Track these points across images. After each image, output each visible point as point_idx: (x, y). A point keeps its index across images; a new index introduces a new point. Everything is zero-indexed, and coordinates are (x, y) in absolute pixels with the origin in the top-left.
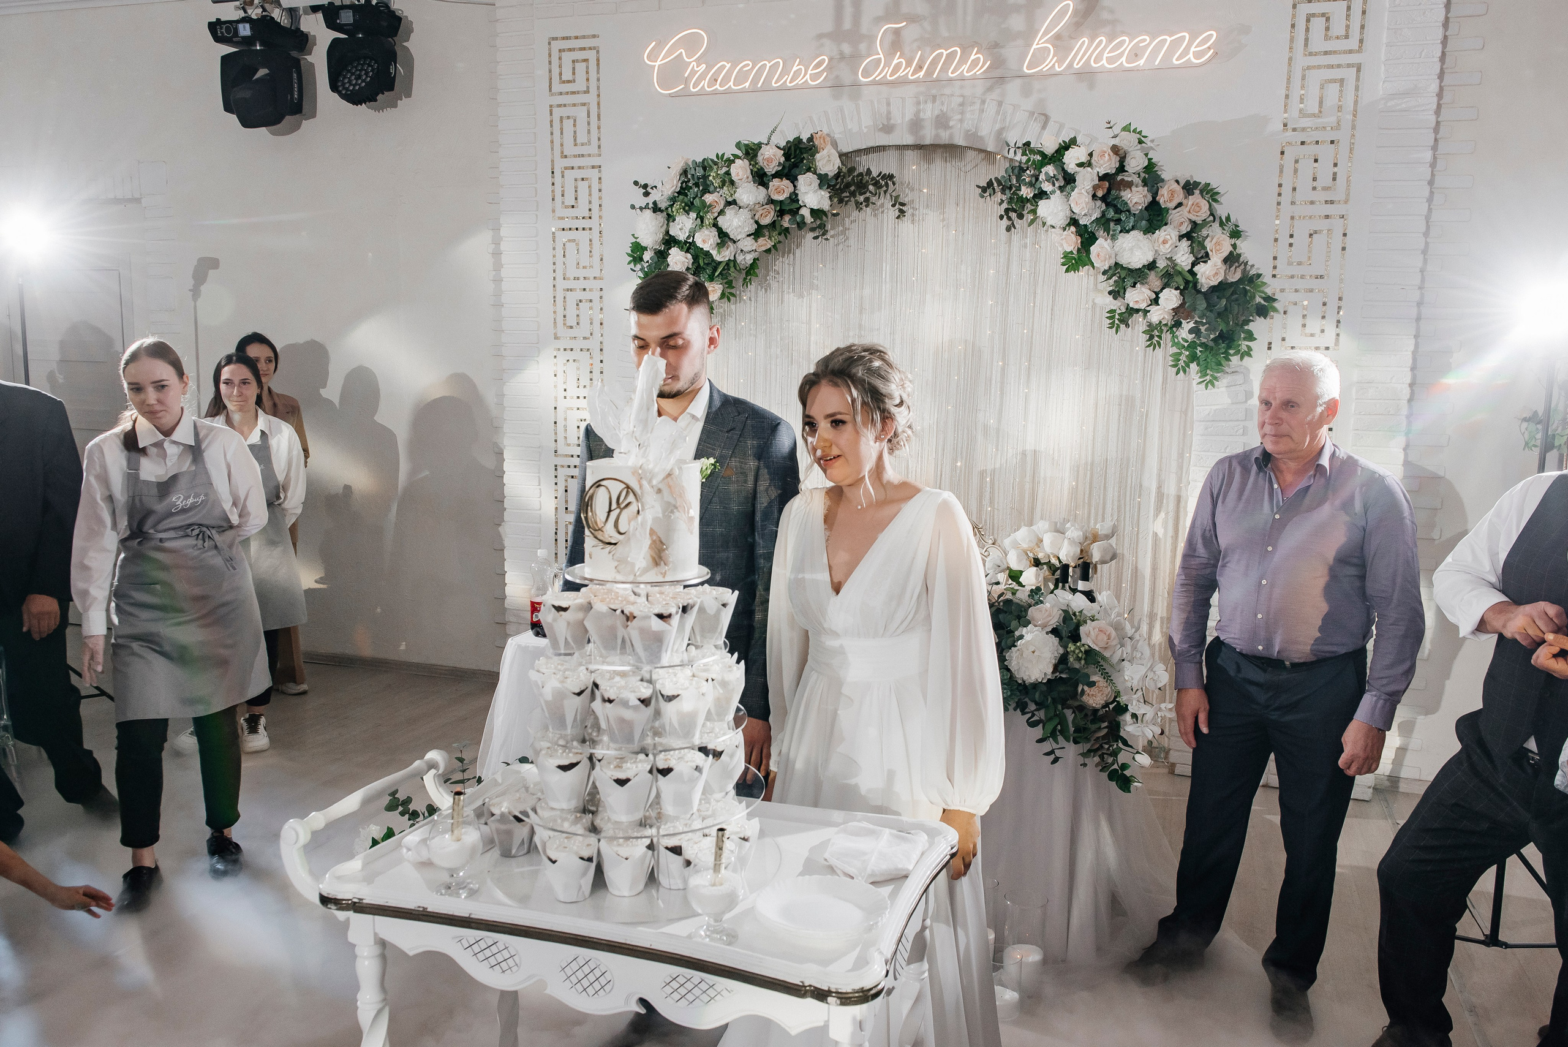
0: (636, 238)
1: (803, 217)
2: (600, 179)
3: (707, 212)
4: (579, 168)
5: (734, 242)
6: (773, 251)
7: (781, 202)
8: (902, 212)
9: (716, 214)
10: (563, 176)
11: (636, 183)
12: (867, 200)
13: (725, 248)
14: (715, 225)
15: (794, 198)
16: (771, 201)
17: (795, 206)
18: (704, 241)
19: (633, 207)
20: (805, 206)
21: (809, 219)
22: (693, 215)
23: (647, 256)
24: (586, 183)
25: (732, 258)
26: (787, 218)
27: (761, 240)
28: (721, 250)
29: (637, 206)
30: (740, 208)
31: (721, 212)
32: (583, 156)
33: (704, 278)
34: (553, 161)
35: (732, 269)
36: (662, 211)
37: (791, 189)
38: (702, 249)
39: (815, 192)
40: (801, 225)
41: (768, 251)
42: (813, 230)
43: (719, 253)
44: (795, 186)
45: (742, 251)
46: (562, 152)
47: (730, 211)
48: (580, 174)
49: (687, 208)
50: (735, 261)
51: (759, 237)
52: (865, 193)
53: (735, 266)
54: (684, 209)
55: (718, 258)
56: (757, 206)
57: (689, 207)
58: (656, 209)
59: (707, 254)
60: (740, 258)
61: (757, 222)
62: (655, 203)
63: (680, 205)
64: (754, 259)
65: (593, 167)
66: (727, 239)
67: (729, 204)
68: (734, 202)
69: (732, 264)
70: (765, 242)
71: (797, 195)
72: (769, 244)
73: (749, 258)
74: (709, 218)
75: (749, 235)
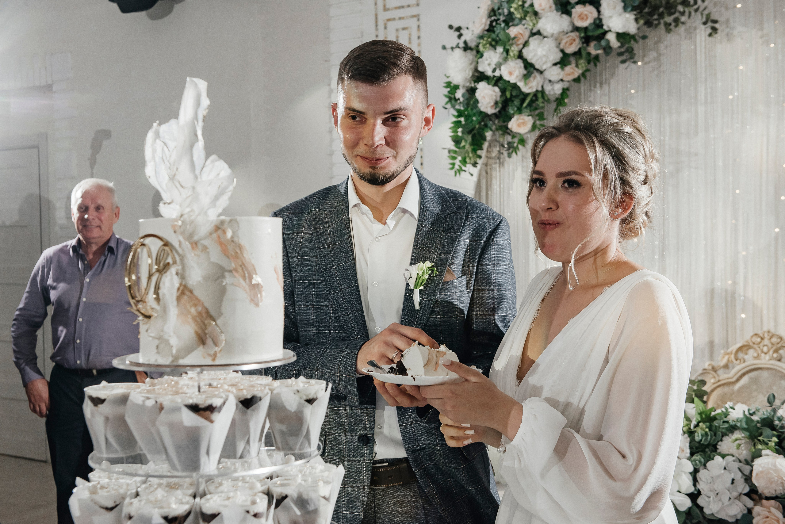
0: (448, 77)
1: (608, 41)
2: (419, 27)
3: (512, 45)
4: (400, 18)
5: (541, 72)
6: (582, 79)
7: (586, 29)
8: (715, 30)
9: (521, 46)
10: (385, 28)
11: (451, 27)
12: (676, 20)
13: (531, 79)
14: (520, 56)
15: (598, 23)
16: (577, 29)
17: (600, 31)
18: (511, 73)
19: (444, 48)
20: (610, 31)
21: (614, 43)
22: (500, 49)
23: (459, 94)
24: (406, 32)
25: (540, 89)
26: (593, 44)
27: (568, 69)
28: (527, 81)
29: (448, 46)
30: (544, 37)
31: (526, 44)
32: (403, 7)
33: (513, 110)
34: (376, 15)
35: (541, 100)
36: (471, 49)
37: (595, 14)
38: (509, 82)
39: (620, 15)
40: (608, 49)
41: (577, 80)
42: (620, 54)
43: (526, 84)
44: (599, 12)
45: (550, 81)
46: (385, 6)
47: (534, 42)
48: (400, 24)
49: (493, 43)
50: (543, 92)
51: (565, 65)
52: (674, 13)
53: (543, 97)
54: (491, 45)
55: (525, 89)
56: (562, 34)
57: (494, 44)
58: (466, 48)
59: (515, 86)
60: (548, 88)
61: (562, 51)
62: (465, 42)
63: (487, 40)
64: (563, 89)
65: (414, 16)
66: (532, 69)
67: (533, 34)
68: (539, 33)
69: (539, 95)
70: (571, 71)
71: (601, 20)
72: (578, 72)
73: (558, 89)
74: (514, 50)
75: (555, 64)
